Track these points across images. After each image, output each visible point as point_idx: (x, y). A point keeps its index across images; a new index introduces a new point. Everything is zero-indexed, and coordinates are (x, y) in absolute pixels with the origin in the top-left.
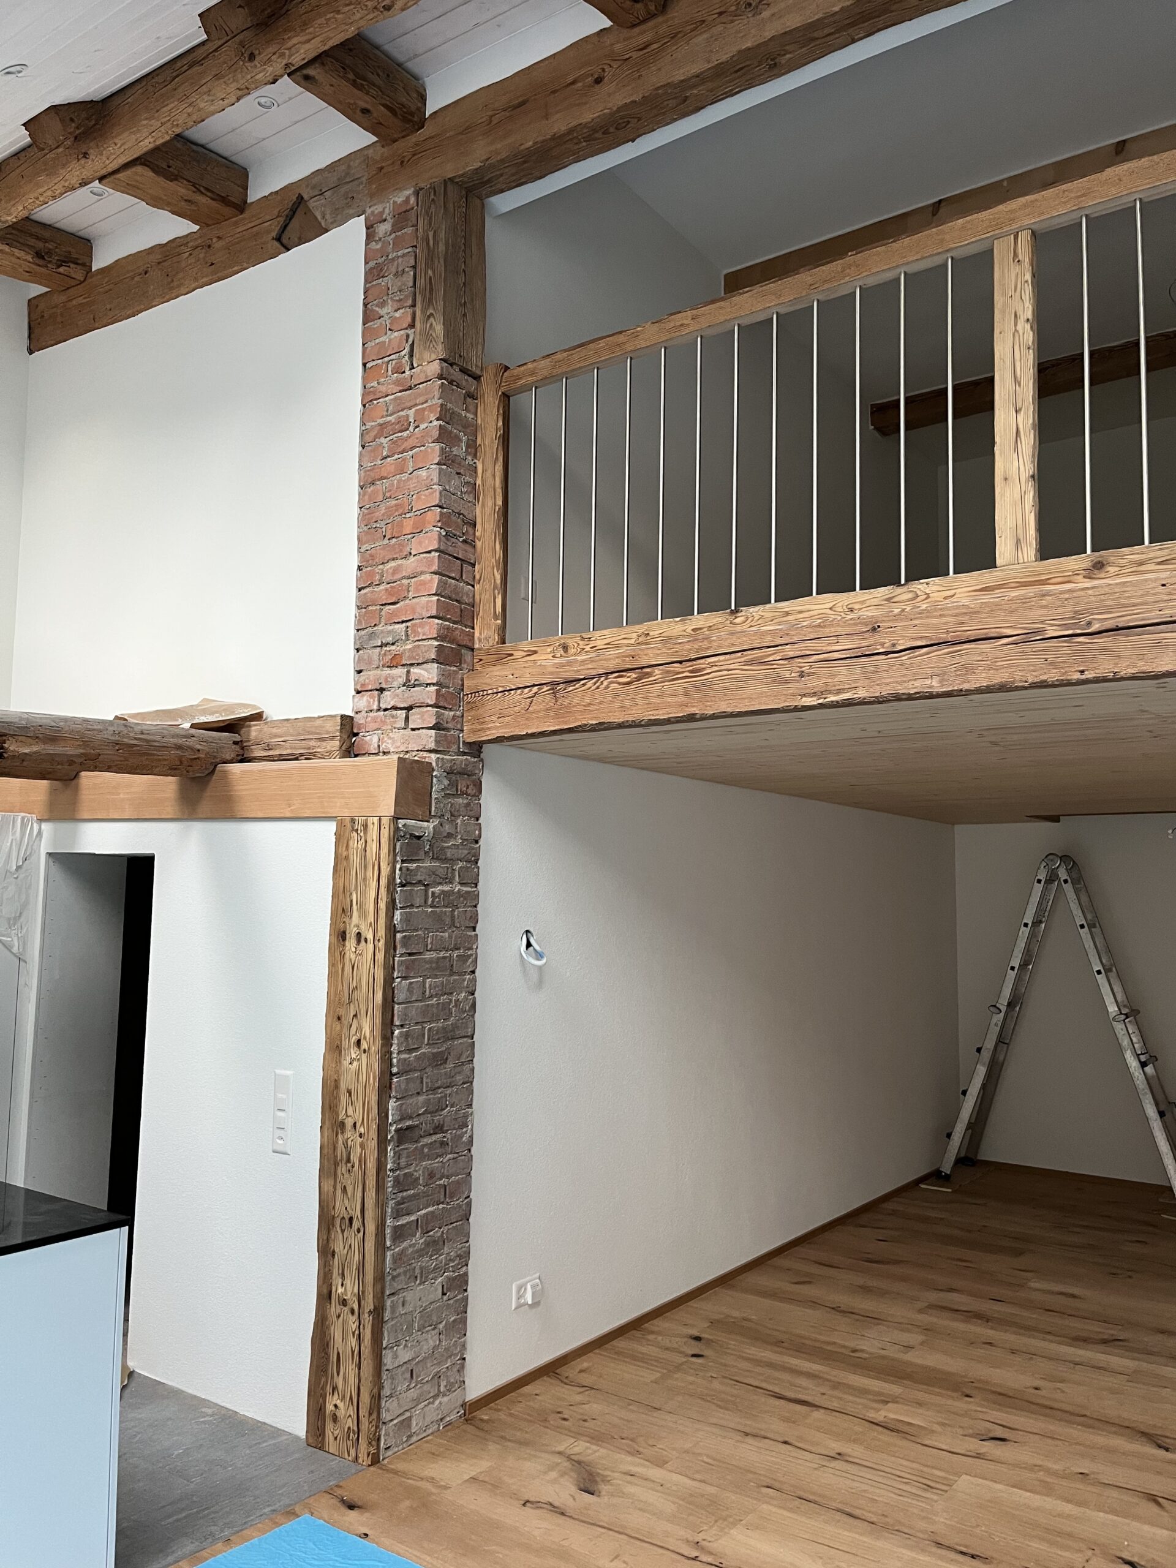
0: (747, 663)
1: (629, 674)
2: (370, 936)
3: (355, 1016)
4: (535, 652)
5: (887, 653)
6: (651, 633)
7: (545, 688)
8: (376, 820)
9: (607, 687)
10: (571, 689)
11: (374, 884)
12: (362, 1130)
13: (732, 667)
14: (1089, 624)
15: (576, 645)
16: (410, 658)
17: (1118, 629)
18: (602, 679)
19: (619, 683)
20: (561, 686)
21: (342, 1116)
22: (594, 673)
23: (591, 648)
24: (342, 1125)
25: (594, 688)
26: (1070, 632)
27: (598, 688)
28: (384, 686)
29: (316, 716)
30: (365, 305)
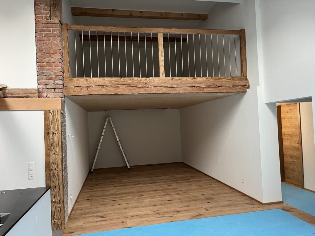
0: (126, 86)
3: (54, 148)
4: (80, 80)
5: (148, 87)
6: (105, 80)
7: (85, 87)
8: (56, 111)
10: (91, 87)
11: (57, 123)
12: (57, 169)
13: (123, 87)
14: (173, 86)
15: (89, 80)
16: (54, 78)
17: (177, 87)
19: (102, 87)
21: (51, 168)
22: (96, 85)
27: (97, 88)
28: (47, 83)
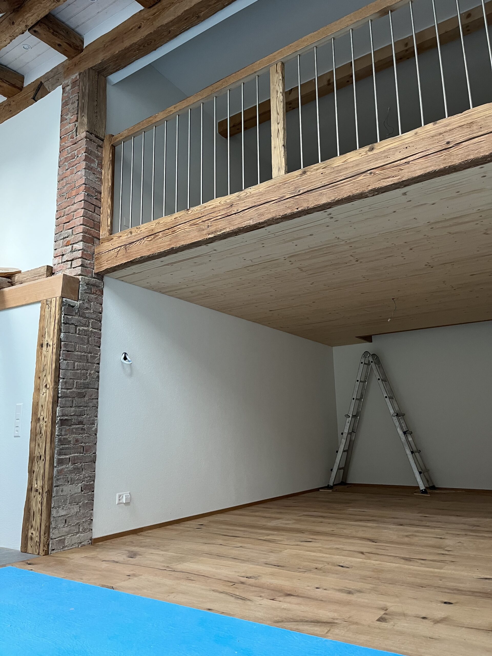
0: (190, 225)
1: (151, 237)
2: (51, 344)
3: (45, 376)
4: (121, 236)
5: (235, 214)
6: (160, 222)
7: (123, 247)
8: (55, 299)
9: (144, 243)
10: (131, 246)
11: (53, 323)
12: (46, 420)
13: (185, 228)
14: (299, 191)
15: (135, 231)
16: (73, 241)
17: (308, 191)
18: (142, 240)
19: (148, 241)
20: (128, 245)
21: (39, 416)
22: (139, 238)
23: (140, 231)
24: (39, 419)
25: (139, 244)
26: (293, 195)
27: (140, 244)
28: (64, 253)
29: (39, 267)
30: (61, 116)
